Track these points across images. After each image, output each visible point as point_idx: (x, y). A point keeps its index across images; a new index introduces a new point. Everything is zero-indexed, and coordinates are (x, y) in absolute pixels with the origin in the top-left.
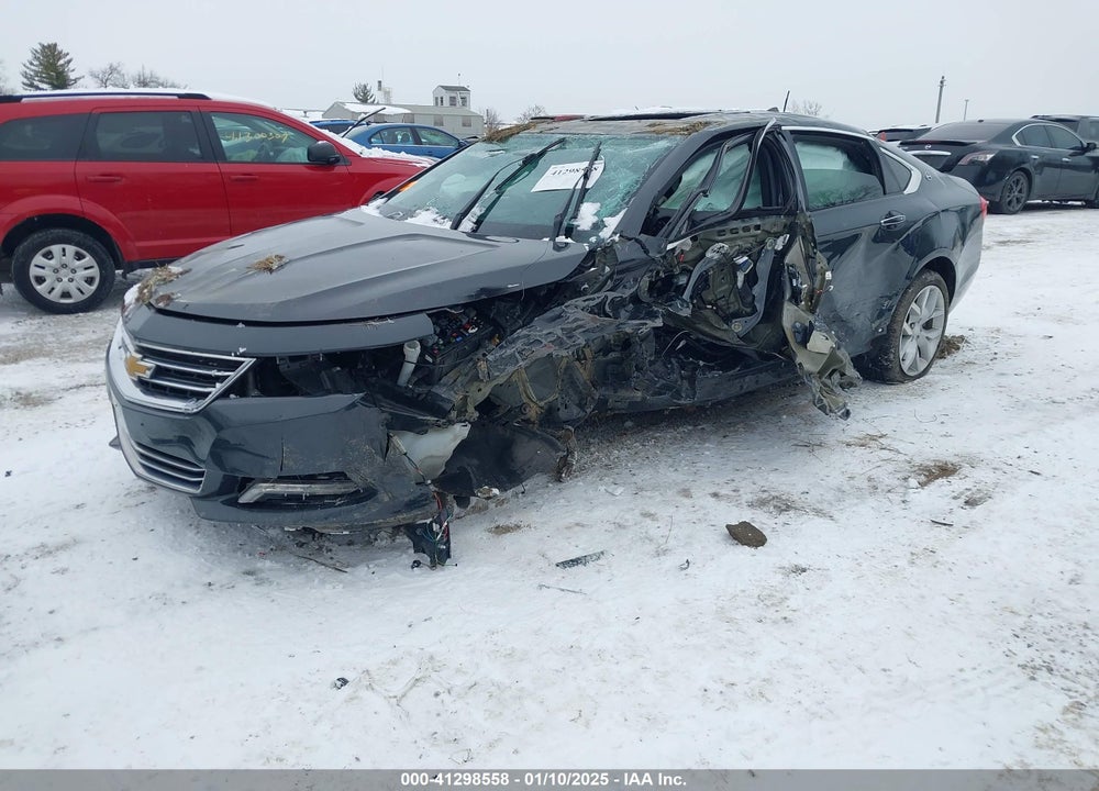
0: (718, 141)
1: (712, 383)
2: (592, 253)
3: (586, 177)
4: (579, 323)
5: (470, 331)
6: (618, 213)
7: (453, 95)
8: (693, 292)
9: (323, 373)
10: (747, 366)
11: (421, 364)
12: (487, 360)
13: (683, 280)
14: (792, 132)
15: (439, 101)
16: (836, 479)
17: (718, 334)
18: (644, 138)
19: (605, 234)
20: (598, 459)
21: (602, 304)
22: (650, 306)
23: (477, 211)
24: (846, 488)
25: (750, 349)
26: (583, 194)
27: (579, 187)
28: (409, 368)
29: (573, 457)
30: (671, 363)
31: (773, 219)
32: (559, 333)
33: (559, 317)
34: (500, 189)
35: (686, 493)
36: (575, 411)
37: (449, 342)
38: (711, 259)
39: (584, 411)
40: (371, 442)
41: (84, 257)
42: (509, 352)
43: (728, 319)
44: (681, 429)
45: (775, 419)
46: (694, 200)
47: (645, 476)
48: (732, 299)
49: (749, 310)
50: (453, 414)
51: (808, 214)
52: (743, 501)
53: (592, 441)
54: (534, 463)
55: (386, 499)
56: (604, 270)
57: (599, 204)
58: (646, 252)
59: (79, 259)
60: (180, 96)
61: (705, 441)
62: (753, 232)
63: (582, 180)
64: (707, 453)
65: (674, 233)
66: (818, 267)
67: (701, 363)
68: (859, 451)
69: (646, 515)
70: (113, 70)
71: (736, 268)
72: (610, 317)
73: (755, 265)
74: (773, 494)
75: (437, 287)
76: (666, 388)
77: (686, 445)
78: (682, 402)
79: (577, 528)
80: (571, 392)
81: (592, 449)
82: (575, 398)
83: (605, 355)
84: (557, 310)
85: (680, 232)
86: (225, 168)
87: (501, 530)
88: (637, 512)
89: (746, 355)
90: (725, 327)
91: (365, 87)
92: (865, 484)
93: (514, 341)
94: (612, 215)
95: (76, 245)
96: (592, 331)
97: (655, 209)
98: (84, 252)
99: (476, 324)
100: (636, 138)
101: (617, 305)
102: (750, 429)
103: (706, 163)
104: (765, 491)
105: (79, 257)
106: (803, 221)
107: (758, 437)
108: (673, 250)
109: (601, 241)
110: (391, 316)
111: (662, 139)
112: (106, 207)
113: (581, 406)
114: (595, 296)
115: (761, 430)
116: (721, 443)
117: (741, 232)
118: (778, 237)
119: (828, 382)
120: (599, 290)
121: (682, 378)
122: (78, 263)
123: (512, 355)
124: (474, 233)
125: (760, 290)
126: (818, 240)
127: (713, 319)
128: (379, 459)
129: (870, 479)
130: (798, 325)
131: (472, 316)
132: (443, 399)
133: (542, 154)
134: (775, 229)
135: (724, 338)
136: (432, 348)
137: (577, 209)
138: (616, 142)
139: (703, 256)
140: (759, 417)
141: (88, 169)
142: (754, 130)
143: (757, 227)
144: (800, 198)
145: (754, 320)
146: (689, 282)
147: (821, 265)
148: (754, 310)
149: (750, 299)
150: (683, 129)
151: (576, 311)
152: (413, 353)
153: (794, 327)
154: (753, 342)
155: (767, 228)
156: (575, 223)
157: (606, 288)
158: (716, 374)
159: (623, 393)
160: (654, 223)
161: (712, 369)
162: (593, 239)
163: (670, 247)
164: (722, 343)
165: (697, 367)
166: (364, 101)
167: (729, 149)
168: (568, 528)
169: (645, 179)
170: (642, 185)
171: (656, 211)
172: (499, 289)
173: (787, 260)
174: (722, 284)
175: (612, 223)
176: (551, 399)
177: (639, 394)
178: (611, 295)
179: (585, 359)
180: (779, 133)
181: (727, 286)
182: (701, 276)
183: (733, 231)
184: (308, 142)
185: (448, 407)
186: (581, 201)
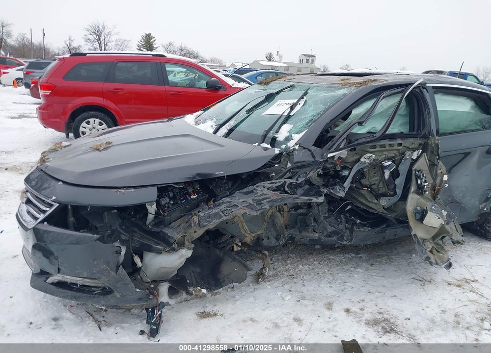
0: (378, 92)
1: (363, 233)
2: (281, 154)
3: (292, 108)
4: (265, 196)
5: (192, 197)
6: (302, 132)
7: (308, 58)
8: (353, 179)
9: (106, 213)
10: (388, 226)
11: (157, 214)
12: (199, 216)
13: (345, 173)
14: (433, 87)
15: (301, 61)
16: (433, 311)
17: (371, 205)
18: (335, 87)
19: (291, 144)
20: (288, 270)
21: (283, 185)
22: (319, 187)
23: (232, 123)
24: (438, 319)
25: (391, 216)
26: (288, 118)
27: (286, 114)
28: (151, 217)
29: (266, 270)
30: (340, 218)
31: (411, 140)
32: (251, 202)
33: (252, 192)
34: (250, 111)
35: (329, 306)
36: (273, 242)
37: (177, 203)
38: (365, 163)
39: (278, 242)
40: (108, 263)
41: (103, 124)
42: (215, 211)
43: (378, 196)
44: (347, 255)
45: (408, 256)
46: (352, 126)
47: (311, 288)
48: (381, 185)
49: (392, 193)
50: (175, 246)
51: (437, 138)
52: (364, 318)
53: (291, 255)
54: (232, 276)
55: (119, 296)
56: (287, 165)
57: (292, 126)
58: (314, 157)
59: (100, 125)
60: (153, 55)
61: (358, 266)
62: (396, 147)
63: (289, 109)
64: (356, 276)
65: (335, 147)
66: (439, 171)
67: (358, 221)
68: (456, 290)
69: (298, 320)
70: (170, 44)
71: (383, 168)
72: (288, 193)
73: (397, 167)
74: (386, 316)
75: (169, 171)
76: (335, 233)
77: (346, 268)
78: (344, 243)
79: (250, 322)
80: (272, 229)
81: (289, 262)
82: (274, 234)
83: (296, 210)
84: (251, 188)
85: (339, 145)
86: (167, 88)
87: (204, 315)
88: (292, 316)
89: (387, 219)
90: (376, 201)
91: (271, 54)
92: (451, 319)
93: (219, 205)
94: (298, 133)
95: (100, 119)
96: (276, 201)
97: (326, 131)
98: (103, 123)
99: (198, 193)
100: (329, 87)
101: (294, 187)
102: (390, 261)
103: (368, 105)
104: (380, 313)
105: (101, 124)
106: (433, 142)
107: (392, 268)
108: (333, 157)
109: (287, 148)
110: (134, 187)
111: (344, 88)
112: (114, 104)
113: (277, 238)
114: (278, 181)
115: (396, 263)
116: (367, 270)
117: (387, 148)
118: (414, 151)
119: (440, 242)
120: (281, 177)
121: (346, 228)
122: (100, 127)
123: (217, 214)
124: (227, 135)
125: (400, 182)
126: (441, 154)
127: (368, 196)
128: (113, 273)
129: (456, 315)
130: (419, 208)
131: (196, 187)
132: (169, 236)
133: (278, 93)
134: (413, 146)
135: (375, 207)
136: (164, 206)
137: (280, 128)
138: (320, 88)
139: (359, 160)
140: (398, 253)
141: (109, 86)
142: (406, 85)
143: (400, 145)
144: (432, 128)
145: (395, 199)
146: (350, 175)
147: (441, 170)
148: (395, 193)
149: (393, 187)
150: (358, 83)
151: (263, 189)
152: (152, 209)
153: (415, 209)
154: (395, 212)
155: (407, 145)
156: (276, 136)
157: (286, 177)
158: (367, 229)
159: (304, 234)
160: (323, 139)
161: (364, 226)
162: (283, 147)
163: (330, 155)
164: (373, 211)
165: (354, 224)
166: (270, 60)
167: (384, 97)
168: (244, 321)
169: (324, 112)
170: (321, 116)
171: (328, 132)
172: (211, 174)
173: (415, 167)
174: (374, 177)
175: (297, 137)
176: (259, 233)
177: (317, 235)
178: (289, 181)
179: (283, 211)
180: (423, 88)
181: (378, 178)
182: (359, 171)
183: (383, 146)
184: (208, 78)
185: (172, 241)
186: (285, 122)
